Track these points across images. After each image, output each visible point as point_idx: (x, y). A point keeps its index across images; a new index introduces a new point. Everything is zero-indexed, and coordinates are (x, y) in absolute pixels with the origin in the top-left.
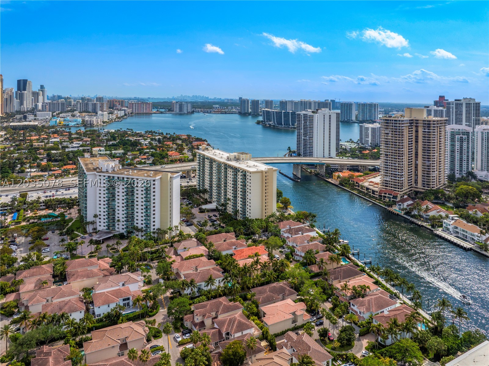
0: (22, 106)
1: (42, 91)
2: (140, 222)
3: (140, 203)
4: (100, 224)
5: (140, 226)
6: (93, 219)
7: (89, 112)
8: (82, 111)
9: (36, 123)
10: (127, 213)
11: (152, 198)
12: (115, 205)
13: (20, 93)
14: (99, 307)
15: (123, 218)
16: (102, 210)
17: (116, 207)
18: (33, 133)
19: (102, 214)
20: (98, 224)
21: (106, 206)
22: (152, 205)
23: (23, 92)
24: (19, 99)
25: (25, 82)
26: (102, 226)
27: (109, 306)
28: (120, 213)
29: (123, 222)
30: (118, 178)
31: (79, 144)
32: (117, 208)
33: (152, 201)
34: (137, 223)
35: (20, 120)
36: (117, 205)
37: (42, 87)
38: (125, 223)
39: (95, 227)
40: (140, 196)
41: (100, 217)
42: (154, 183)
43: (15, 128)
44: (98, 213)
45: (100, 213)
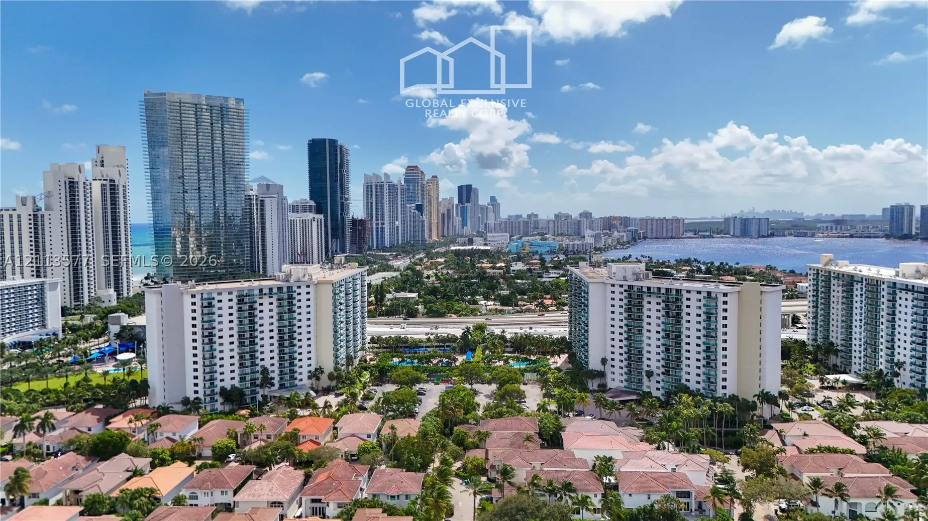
0: (465, 228)
1: (493, 205)
2: (693, 378)
3: (693, 341)
4: (613, 376)
5: (693, 386)
6: (599, 367)
7: (570, 236)
8: (556, 234)
9: (488, 248)
10: (667, 359)
11: (721, 330)
12: (642, 341)
13: (461, 207)
14: (630, 495)
15: (658, 368)
16: (617, 350)
17: (644, 345)
18: (485, 261)
19: (617, 357)
20: (609, 376)
21: (625, 342)
22: (721, 345)
23: (466, 204)
24: (461, 216)
25: (469, 187)
26: (616, 379)
27: (649, 498)
28: (653, 359)
29: (659, 375)
30: (649, 289)
31: (558, 273)
32: (646, 348)
33: (721, 337)
34: (688, 381)
35: (464, 244)
36: (646, 341)
37: (493, 199)
38: (662, 377)
39: (602, 382)
40: (693, 326)
41: (613, 363)
42: (725, 299)
43: (457, 253)
44: (609, 356)
45: (613, 356)
